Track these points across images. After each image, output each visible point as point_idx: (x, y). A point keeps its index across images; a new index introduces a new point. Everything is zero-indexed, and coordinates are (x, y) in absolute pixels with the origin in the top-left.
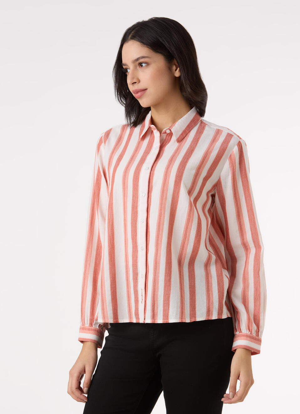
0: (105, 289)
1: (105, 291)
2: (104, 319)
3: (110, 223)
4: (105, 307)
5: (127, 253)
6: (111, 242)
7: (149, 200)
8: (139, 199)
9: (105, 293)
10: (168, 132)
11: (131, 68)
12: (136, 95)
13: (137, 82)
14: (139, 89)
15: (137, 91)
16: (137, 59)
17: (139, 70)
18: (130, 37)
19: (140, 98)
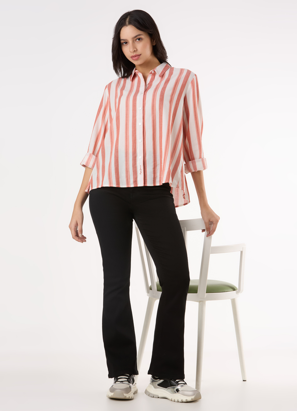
1: (111, 168)
2: (110, 184)
4: (111, 177)
5: (128, 145)
7: (144, 111)
10: (153, 72)
11: (130, 42)
12: (134, 58)
13: (136, 50)
14: (137, 55)
15: (135, 56)
16: (136, 37)
17: (136, 43)
18: (127, 23)
19: (137, 60)
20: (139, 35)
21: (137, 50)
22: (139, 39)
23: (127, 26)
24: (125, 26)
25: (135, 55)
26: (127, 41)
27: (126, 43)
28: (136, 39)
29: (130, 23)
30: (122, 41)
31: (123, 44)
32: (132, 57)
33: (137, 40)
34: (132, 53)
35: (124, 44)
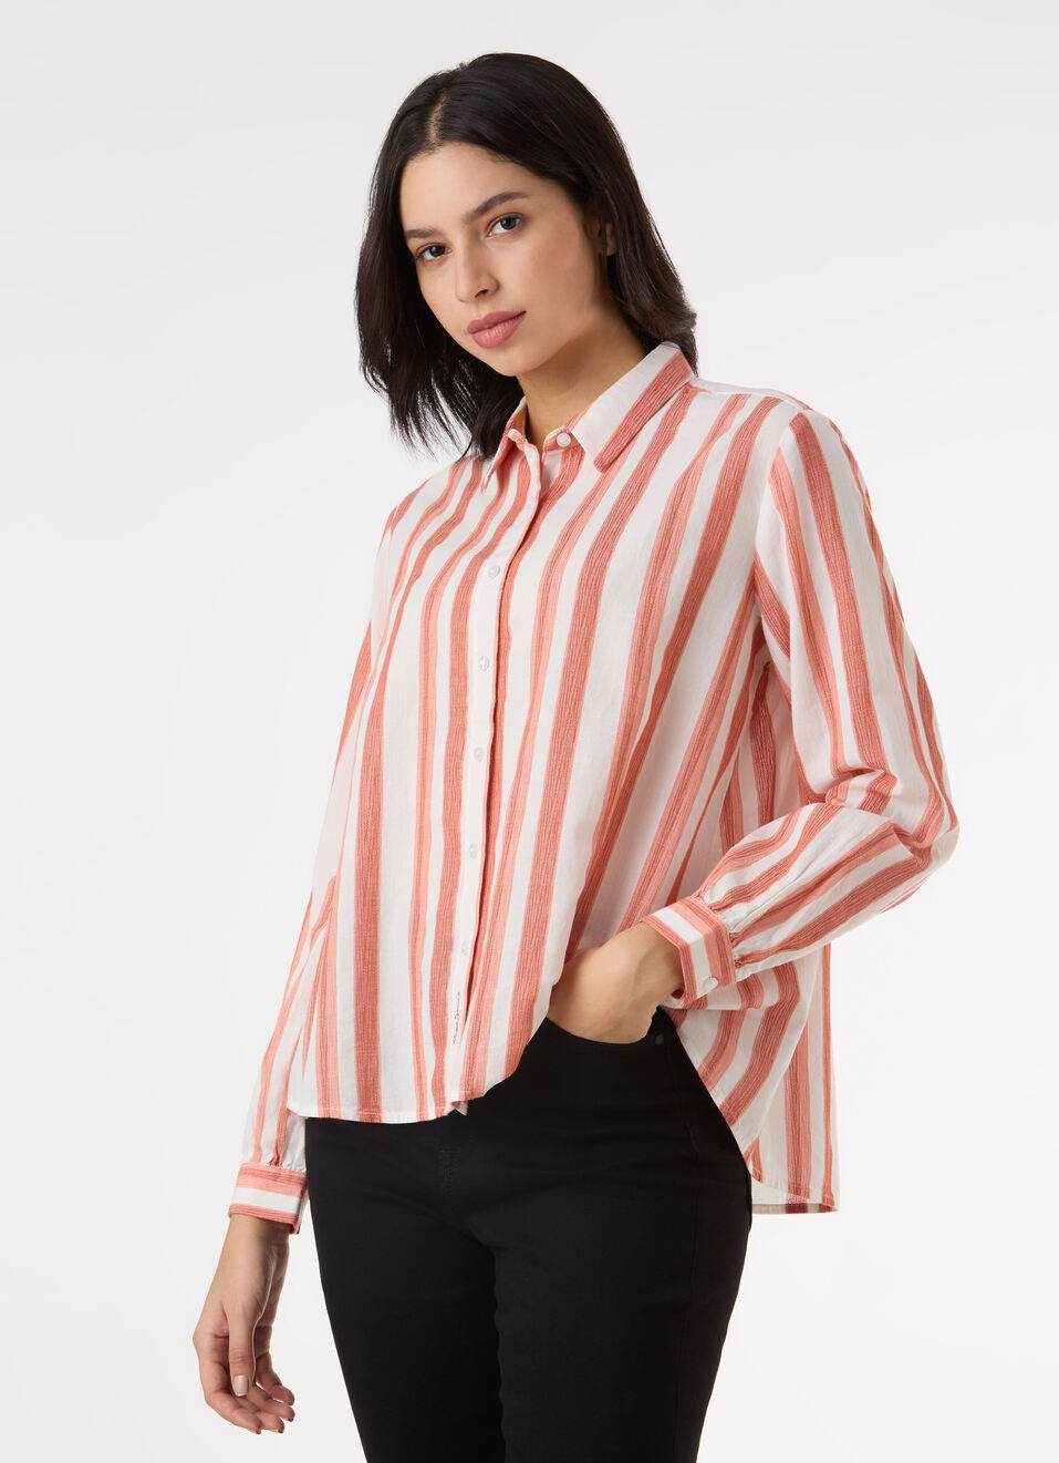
0: (335, 1001)
1: (334, 1007)
2: (324, 1106)
3: (368, 768)
4: (330, 1061)
5: (423, 877)
6: (366, 834)
7: (501, 680)
8: (469, 682)
9: (335, 1015)
10: (564, 441)
11: (458, 240)
12: (486, 335)
13: (491, 288)
14: (498, 314)
15: (491, 323)
16: (485, 208)
17: (488, 244)
18: (433, 132)
19: (501, 344)
20: (505, 197)
21: (498, 287)
22: (509, 222)
23: (430, 148)
24: (423, 155)
25: (490, 315)
26: (439, 240)
27: (440, 250)
28: (490, 226)
29: (449, 133)
30: (414, 244)
31: (421, 255)
32: (476, 329)
33: (499, 229)
34: (473, 307)
35: (428, 256)
